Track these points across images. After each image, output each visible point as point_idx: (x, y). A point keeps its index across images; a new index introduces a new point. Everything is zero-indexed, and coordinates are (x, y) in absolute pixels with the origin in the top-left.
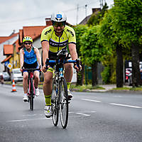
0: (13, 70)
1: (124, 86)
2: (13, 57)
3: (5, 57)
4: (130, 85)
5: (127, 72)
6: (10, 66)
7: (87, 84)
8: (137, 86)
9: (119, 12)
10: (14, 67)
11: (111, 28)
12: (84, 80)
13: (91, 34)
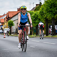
0: (4, 29)
1: (49, 35)
2: (4, 24)
3: (1, 24)
4: (51, 35)
5: (50, 30)
6: (3, 27)
7: (34, 34)
8: (54, 35)
9: (47, 6)
10: (4, 28)
11: (43, 12)
12: (33, 33)
13: (35, 14)
